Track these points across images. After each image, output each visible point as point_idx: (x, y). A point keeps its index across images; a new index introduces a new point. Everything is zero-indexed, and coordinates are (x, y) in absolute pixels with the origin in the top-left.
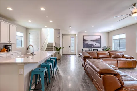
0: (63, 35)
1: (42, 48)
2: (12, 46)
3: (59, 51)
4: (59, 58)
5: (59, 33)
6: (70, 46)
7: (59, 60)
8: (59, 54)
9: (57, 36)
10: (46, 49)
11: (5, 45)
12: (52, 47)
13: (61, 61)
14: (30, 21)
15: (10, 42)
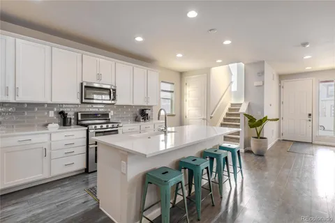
0: (281, 77)
1: (211, 118)
2: (152, 111)
3: (258, 128)
4: (258, 151)
5: (262, 74)
6: (314, 116)
7: (259, 158)
8: (259, 137)
9: (256, 83)
10: (225, 119)
11: (142, 108)
12: (238, 115)
13: (264, 162)
14: (179, 55)
15: (149, 104)
